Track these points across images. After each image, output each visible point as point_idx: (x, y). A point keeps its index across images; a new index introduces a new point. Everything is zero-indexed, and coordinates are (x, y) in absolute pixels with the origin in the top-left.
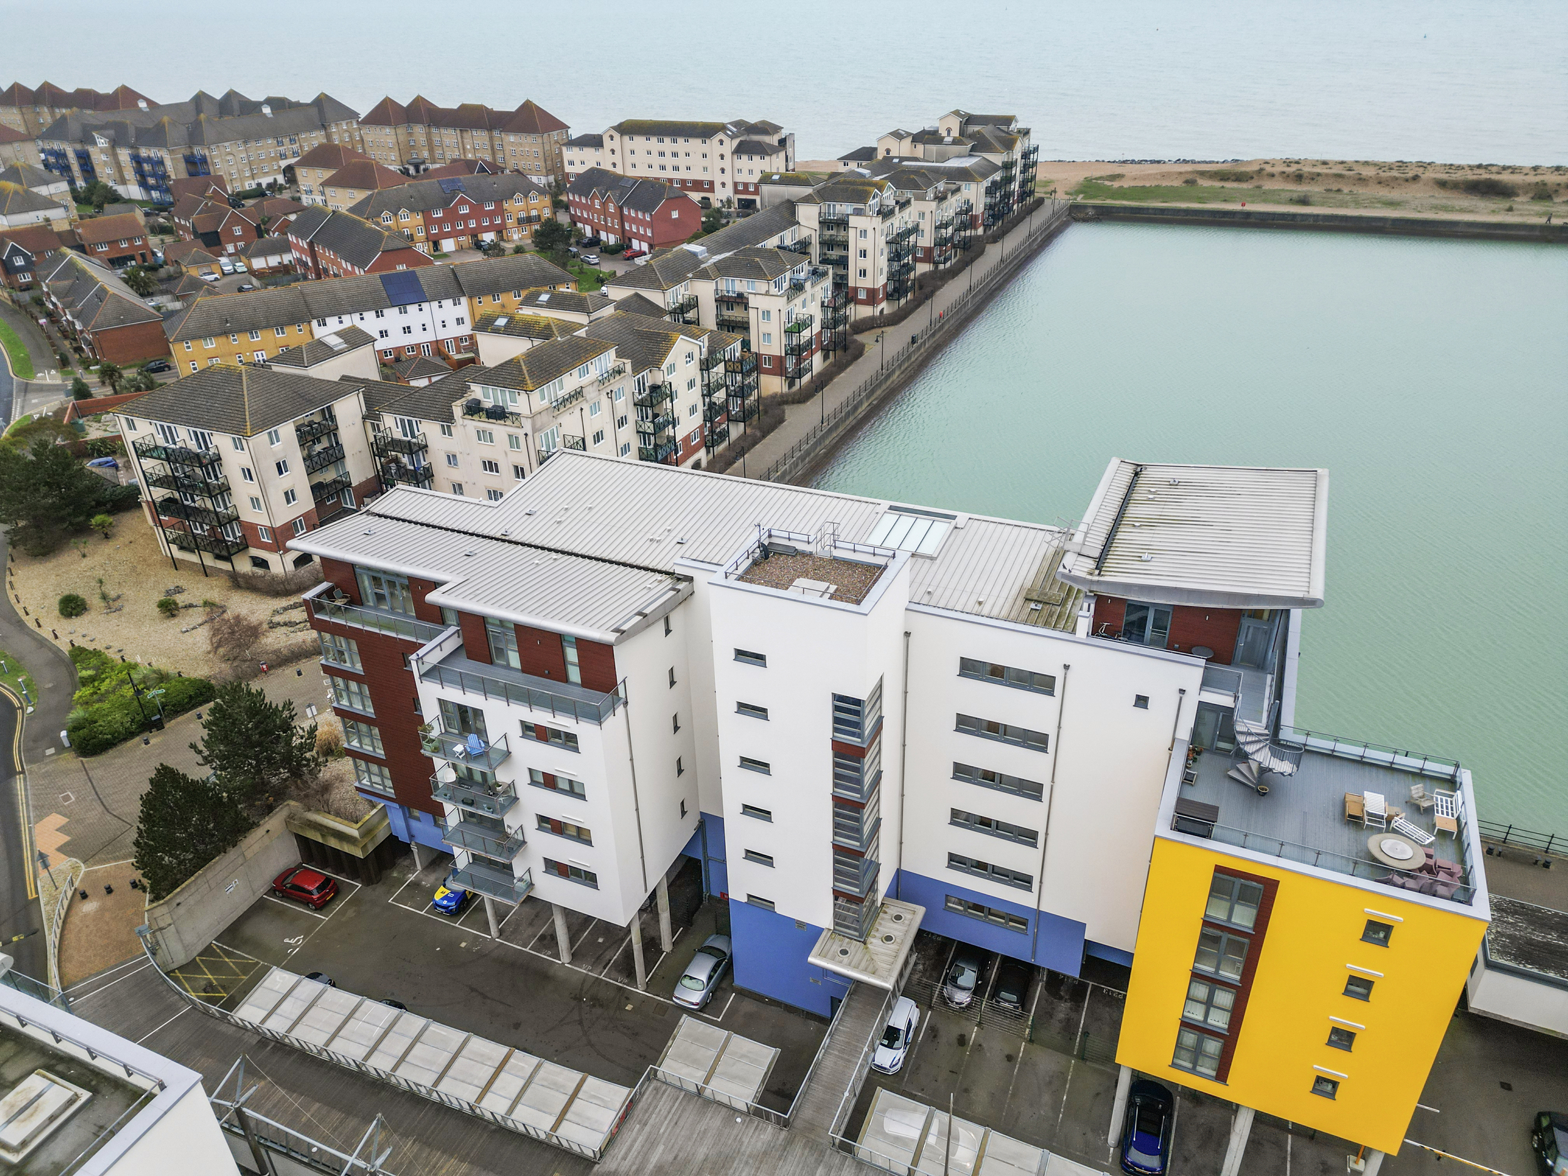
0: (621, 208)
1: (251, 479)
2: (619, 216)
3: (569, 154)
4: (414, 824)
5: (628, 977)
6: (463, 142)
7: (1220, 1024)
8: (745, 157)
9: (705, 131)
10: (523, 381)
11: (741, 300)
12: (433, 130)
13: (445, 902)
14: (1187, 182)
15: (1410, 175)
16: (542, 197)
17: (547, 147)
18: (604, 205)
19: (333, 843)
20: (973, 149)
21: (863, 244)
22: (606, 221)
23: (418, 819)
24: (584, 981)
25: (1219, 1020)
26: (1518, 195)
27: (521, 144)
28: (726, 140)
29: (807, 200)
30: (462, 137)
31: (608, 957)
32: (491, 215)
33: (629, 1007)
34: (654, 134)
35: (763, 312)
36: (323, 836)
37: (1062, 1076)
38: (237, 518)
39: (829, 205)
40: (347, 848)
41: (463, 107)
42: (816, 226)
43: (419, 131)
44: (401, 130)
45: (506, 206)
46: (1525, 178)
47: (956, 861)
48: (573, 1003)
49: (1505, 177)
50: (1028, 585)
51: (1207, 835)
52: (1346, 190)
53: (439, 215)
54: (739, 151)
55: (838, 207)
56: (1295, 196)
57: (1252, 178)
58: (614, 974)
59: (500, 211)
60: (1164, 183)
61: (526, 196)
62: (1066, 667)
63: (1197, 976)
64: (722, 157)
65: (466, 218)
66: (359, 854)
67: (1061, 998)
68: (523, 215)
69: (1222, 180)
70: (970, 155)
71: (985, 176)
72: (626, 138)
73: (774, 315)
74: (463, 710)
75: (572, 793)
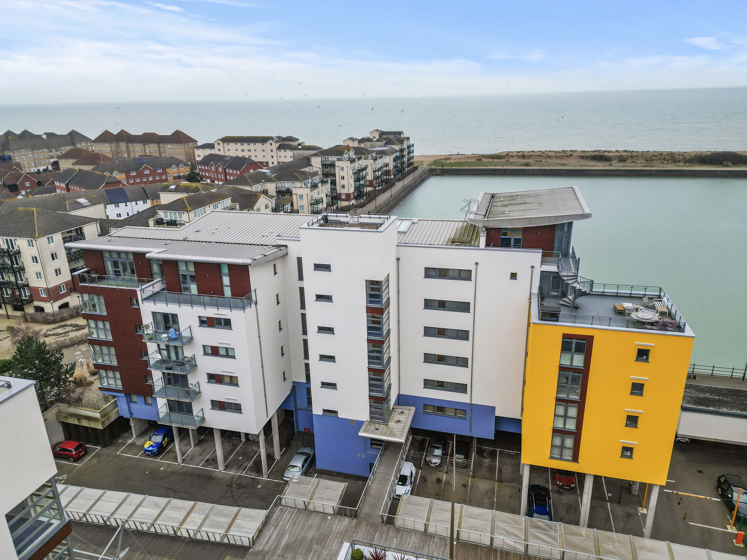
0: (225, 169)
1: (37, 262)
2: (224, 173)
3: (197, 152)
4: (133, 406)
5: (257, 473)
6: (145, 150)
7: (572, 428)
8: (282, 151)
9: (263, 140)
10: (186, 207)
11: (289, 192)
12: (130, 145)
13: (151, 448)
14: (477, 160)
15: (568, 154)
16: (186, 167)
17: (187, 150)
18: (217, 169)
19: (85, 423)
20: (386, 144)
21: (342, 173)
22: (217, 176)
23: (135, 402)
24: (233, 477)
25: (571, 425)
26: (612, 160)
27: (174, 149)
28: (274, 143)
29: (315, 155)
30: (144, 147)
31: (245, 465)
32: (160, 175)
33: (259, 486)
34: (239, 142)
35: (300, 196)
36: (79, 420)
37: (492, 490)
38: (27, 285)
39: (326, 157)
40: (93, 425)
41: (145, 134)
42: (320, 166)
43: (123, 146)
44: (113, 145)
45: (167, 170)
47: (428, 384)
48: (227, 488)
49: (606, 154)
50: (452, 237)
51: (556, 320)
52: (543, 161)
53: (134, 174)
54: (280, 148)
55: (330, 158)
56: (523, 163)
57: (504, 157)
58: (249, 473)
59: (165, 173)
60: (468, 161)
61: (178, 166)
62: (477, 264)
63: (558, 400)
64: (272, 151)
65: (147, 176)
66: (100, 427)
67: (484, 457)
68: (176, 175)
69: (492, 159)
70: (385, 146)
71: (393, 153)
72: (226, 144)
73: (305, 197)
74: (166, 316)
75: (227, 356)
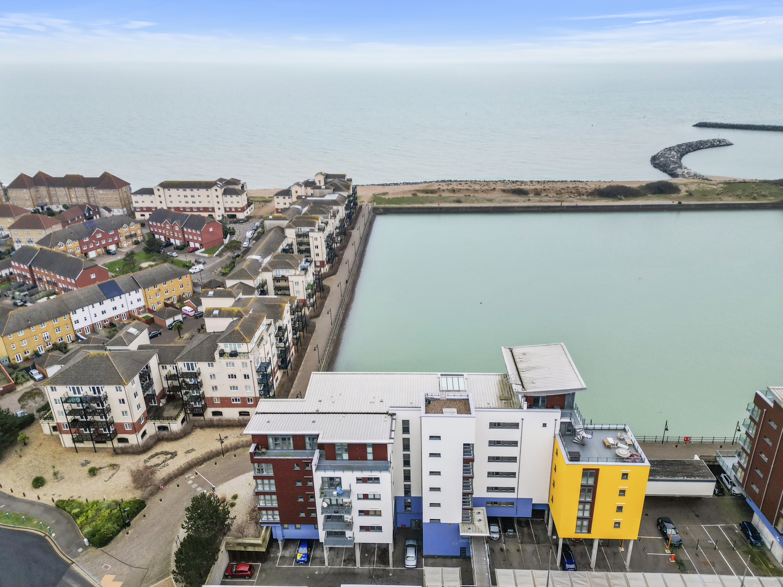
0: (182, 228)
2: (182, 232)
3: (134, 198)
4: (285, 531)
5: (384, 564)
6: (69, 194)
7: (587, 515)
8: (228, 196)
9: (208, 185)
12: (51, 189)
13: (303, 559)
14: (413, 195)
15: (492, 188)
16: (136, 225)
17: (121, 195)
18: (172, 228)
19: (250, 549)
21: (316, 243)
22: (173, 234)
23: (288, 528)
24: (369, 570)
26: (530, 194)
27: (107, 194)
28: (219, 189)
29: (289, 227)
30: (69, 191)
31: (373, 560)
32: (113, 236)
33: (391, 575)
34: (181, 188)
36: (245, 547)
38: (113, 422)
39: (299, 228)
40: (257, 549)
41: (67, 176)
42: (295, 237)
43: (43, 190)
44: (33, 190)
45: (119, 231)
46: (530, 187)
47: (490, 489)
49: (523, 187)
50: (498, 395)
51: (579, 461)
52: (472, 195)
53: (87, 240)
54: (226, 193)
56: (455, 199)
57: (437, 192)
58: (379, 565)
59: (117, 234)
60: (405, 196)
61: (129, 225)
62: (523, 419)
63: (580, 502)
64: (217, 196)
65: (100, 240)
66: (261, 550)
68: (128, 234)
70: (333, 193)
72: (166, 190)
73: (300, 283)
74: (332, 479)
75: (374, 499)
